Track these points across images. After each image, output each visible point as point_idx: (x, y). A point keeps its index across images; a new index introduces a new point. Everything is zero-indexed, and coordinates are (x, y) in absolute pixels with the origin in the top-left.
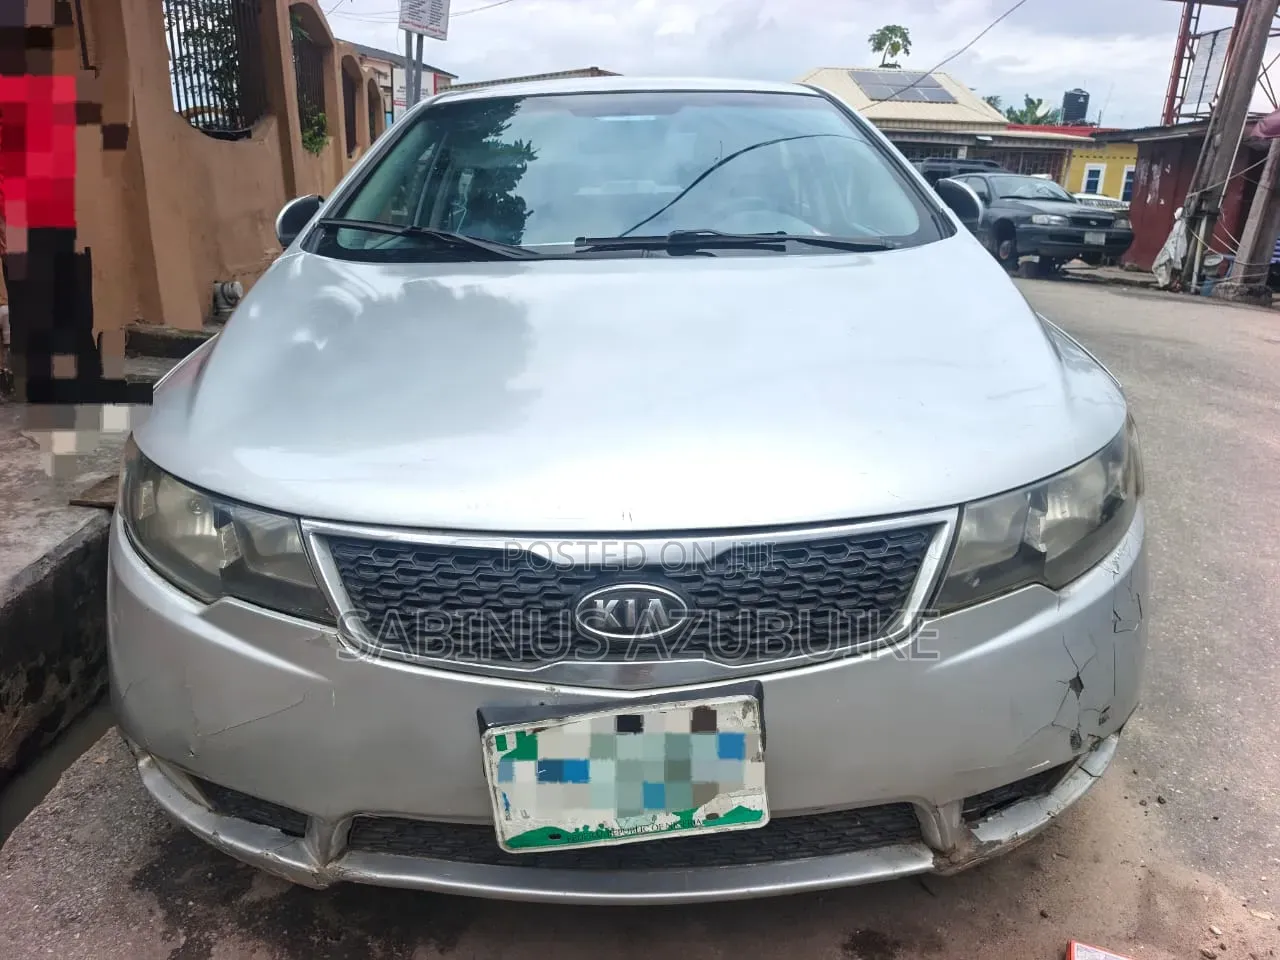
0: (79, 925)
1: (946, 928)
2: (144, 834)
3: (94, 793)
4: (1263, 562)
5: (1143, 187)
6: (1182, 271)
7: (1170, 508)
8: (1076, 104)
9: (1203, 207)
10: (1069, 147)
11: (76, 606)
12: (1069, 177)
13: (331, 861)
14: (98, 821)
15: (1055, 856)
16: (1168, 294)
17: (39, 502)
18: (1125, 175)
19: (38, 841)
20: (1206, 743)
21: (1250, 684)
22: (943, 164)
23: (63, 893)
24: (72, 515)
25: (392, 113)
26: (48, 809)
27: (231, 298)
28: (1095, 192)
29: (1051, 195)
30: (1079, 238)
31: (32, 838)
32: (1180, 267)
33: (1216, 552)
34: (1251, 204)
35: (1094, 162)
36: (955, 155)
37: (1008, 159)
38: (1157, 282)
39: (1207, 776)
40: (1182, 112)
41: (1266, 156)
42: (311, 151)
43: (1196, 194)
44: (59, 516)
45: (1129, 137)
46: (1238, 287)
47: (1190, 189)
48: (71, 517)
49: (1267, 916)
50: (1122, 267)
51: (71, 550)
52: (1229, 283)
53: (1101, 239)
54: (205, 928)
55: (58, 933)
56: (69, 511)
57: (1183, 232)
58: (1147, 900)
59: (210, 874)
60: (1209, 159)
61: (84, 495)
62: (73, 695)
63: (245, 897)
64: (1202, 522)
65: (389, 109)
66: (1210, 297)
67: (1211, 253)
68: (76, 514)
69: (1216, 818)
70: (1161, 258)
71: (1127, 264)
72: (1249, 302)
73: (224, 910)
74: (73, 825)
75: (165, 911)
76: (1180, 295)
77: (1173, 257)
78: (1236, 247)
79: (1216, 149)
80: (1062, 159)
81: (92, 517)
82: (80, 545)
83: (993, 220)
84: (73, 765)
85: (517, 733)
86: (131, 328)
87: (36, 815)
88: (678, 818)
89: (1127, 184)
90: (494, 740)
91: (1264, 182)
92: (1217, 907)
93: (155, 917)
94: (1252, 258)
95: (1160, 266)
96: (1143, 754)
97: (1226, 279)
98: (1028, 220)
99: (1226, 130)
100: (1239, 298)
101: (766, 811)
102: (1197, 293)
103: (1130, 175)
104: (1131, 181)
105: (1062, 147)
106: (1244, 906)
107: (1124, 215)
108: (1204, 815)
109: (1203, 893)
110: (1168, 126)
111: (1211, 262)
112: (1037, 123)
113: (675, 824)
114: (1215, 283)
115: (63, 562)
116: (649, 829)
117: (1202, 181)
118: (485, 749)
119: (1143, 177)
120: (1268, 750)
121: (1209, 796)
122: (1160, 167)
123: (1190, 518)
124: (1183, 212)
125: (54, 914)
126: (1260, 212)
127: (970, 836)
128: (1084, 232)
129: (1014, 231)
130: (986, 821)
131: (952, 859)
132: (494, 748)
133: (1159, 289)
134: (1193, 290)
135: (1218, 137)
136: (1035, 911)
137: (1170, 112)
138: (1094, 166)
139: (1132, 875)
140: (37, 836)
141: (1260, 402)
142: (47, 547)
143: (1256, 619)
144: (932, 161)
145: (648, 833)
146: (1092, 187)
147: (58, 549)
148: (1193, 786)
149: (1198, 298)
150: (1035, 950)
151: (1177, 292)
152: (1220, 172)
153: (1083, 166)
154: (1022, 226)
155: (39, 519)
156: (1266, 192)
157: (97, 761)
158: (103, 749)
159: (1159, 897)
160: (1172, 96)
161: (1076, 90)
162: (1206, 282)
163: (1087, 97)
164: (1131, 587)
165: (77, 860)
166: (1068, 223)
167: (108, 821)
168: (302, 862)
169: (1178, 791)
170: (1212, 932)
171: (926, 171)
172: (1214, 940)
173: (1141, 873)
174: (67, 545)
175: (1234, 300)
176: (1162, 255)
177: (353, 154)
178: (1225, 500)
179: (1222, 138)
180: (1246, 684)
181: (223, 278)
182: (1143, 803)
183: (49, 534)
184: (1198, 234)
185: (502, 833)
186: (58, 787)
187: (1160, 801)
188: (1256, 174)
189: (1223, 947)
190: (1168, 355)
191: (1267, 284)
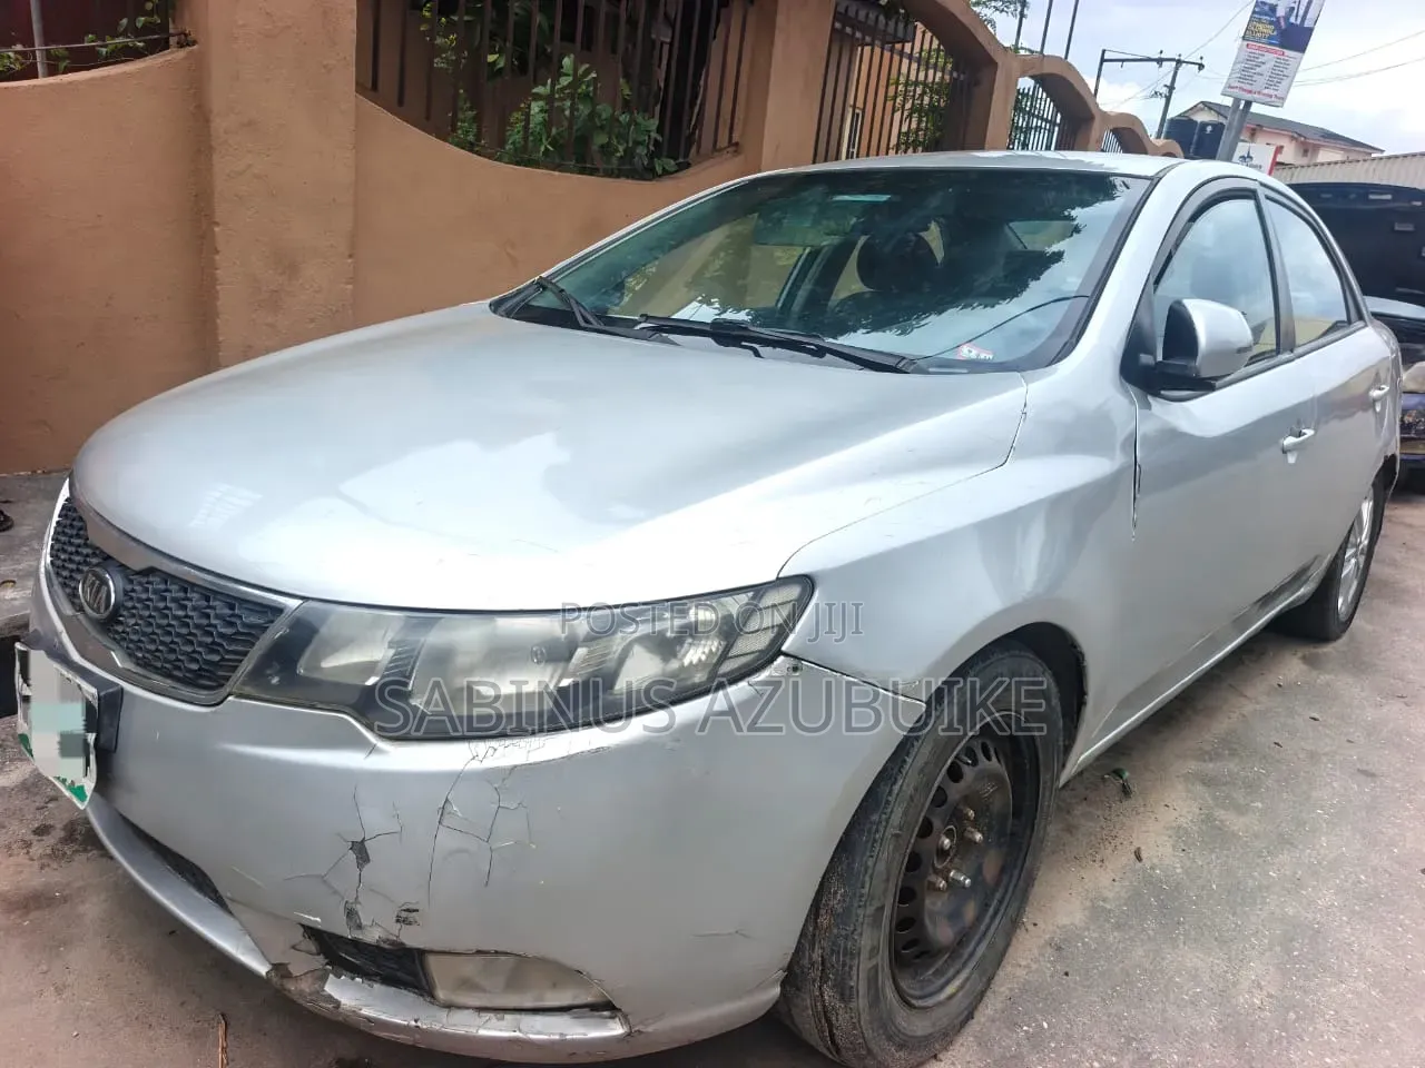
101: (89, 797)
127: (322, 978)
130: (353, 979)
131: (286, 983)
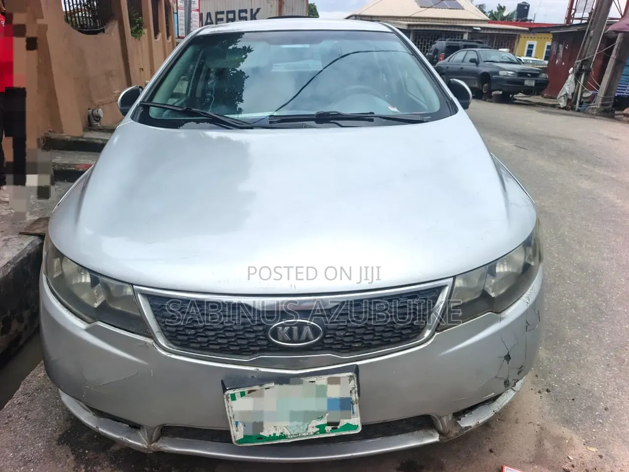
0: (32, 464)
1: (446, 458)
2: (63, 414)
3: (38, 393)
4: (603, 263)
5: (554, 55)
6: (571, 100)
7: (559, 233)
8: (523, 10)
9: (583, 68)
10: (518, 33)
11: (25, 286)
12: (517, 50)
13: (153, 442)
14: (40, 408)
15: (497, 420)
16: (564, 111)
17: (4, 233)
18: (546, 47)
19: (10, 419)
20: (571, 360)
21: (593, 328)
22: (456, 42)
23: (25, 447)
24: (21, 240)
25: (177, 13)
26: (16, 402)
27: (97, 117)
28: (530, 56)
29: (509, 60)
30: (521, 82)
31: (8, 417)
32: (571, 98)
33: (580, 257)
34: (606, 67)
35: (531, 40)
36: (462, 38)
37: (488, 39)
38: (559, 105)
39: (570, 377)
40: (575, 17)
41: (615, 42)
42: (136, 37)
43: (580, 61)
44: (14, 240)
45: (548, 30)
46: (598, 108)
47: (577, 58)
48: (21, 241)
49: (594, 450)
50: (542, 96)
51: (21, 258)
52: (594, 106)
53: (533, 84)
54: (94, 465)
55: (22, 468)
56: (20, 238)
57: (573, 80)
58: (540, 443)
59: (96, 436)
60: (587, 43)
61: (26, 229)
62: (26, 328)
63: (112, 448)
64: (574, 241)
65: (175, 12)
66: (585, 113)
67: (586, 91)
68: (23, 239)
69: (573, 400)
70: (562, 93)
71: (545, 95)
72: (604, 116)
73: (102, 455)
74: (28, 411)
75: (74, 456)
76: (570, 112)
77: (568, 93)
78: (598, 88)
79: (591, 38)
80: (515, 39)
81: (30, 241)
82: (26, 255)
83: (480, 73)
84: (27, 378)
85: (241, 392)
86: (47, 135)
87: (9, 405)
88: (318, 429)
89: (546, 52)
90: (229, 396)
91: (613, 55)
92: (571, 445)
93: (69, 459)
94: (606, 94)
95: (561, 97)
96: (540, 366)
97: (592, 104)
98: (497, 73)
99: (596, 29)
100: (599, 114)
101: (360, 426)
102: (579, 111)
103: (549, 47)
104: (549, 50)
105: (515, 33)
106: (584, 445)
107: (544, 70)
108: (568, 398)
109: (565, 439)
110: (568, 25)
111: (586, 95)
112: (504, 20)
113: (317, 432)
114: (587, 106)
115: (17, 265)
116: (304, 434)
117: (583, 55)
118: (225, 400)
119: (554, 50)
120: (599, 363)
121: (571, 388)
122: (563, 45)
123: (569, 239)
124: (573, 70)
125: (20, 458)
126: (610, 71)
127: (457, 424)
128: (524, 80)
129: (490, 79)
130: (465, 417)
131: (448, 436)
132: (230, 399)
133: (560, 108)
134: (576, 109)
135: (592, 32)
136: (488, 449)
137: (569, 17)
138: (531, 42)
139: (533, 429)
140: (10, 416)
141: (605, 173)
142: (9, 258)
143: (597, 294)
144: (450, 40)
145: (304, 436)
146: (529, 53)
147: (15, 258)
148: (564, 383)
149: (579, 114)
150: (487, 469)
151: (569, 110)
152: (592, 50)
153: (526, 43)
154: (494, 76)
155: (4, 243)
156: (614, 61)
157: (39, 376)
158: (41, 369)
159: (545, 441)
160: (570, 9)
161: (523, 3)
162: (583, 105)
163: (528, 6)
164: (535, 309)
165: (31, 429)
166: (517, 75)
167: (45, 409)
168: (139, 442)
169: (556, 386)
170: (569, 458)
171: (448, 45)
172: (569, 463)
173: (537, 428)
174: (19, 255)
175: (596, 115)
176: (562, 92)
177: (157, 37)
178: (586, 229)
179: (594, 33)
180: (591, 329)
181: (93, 107)
182: (540, 392)
183: (10, 251)
184: (580, 81)
185: (234, 437)
186: (20, 389)
187: (548, 391)
188: (609, 52)
189: (573, 466)
190: (562, 147)
191: (613, 107)
